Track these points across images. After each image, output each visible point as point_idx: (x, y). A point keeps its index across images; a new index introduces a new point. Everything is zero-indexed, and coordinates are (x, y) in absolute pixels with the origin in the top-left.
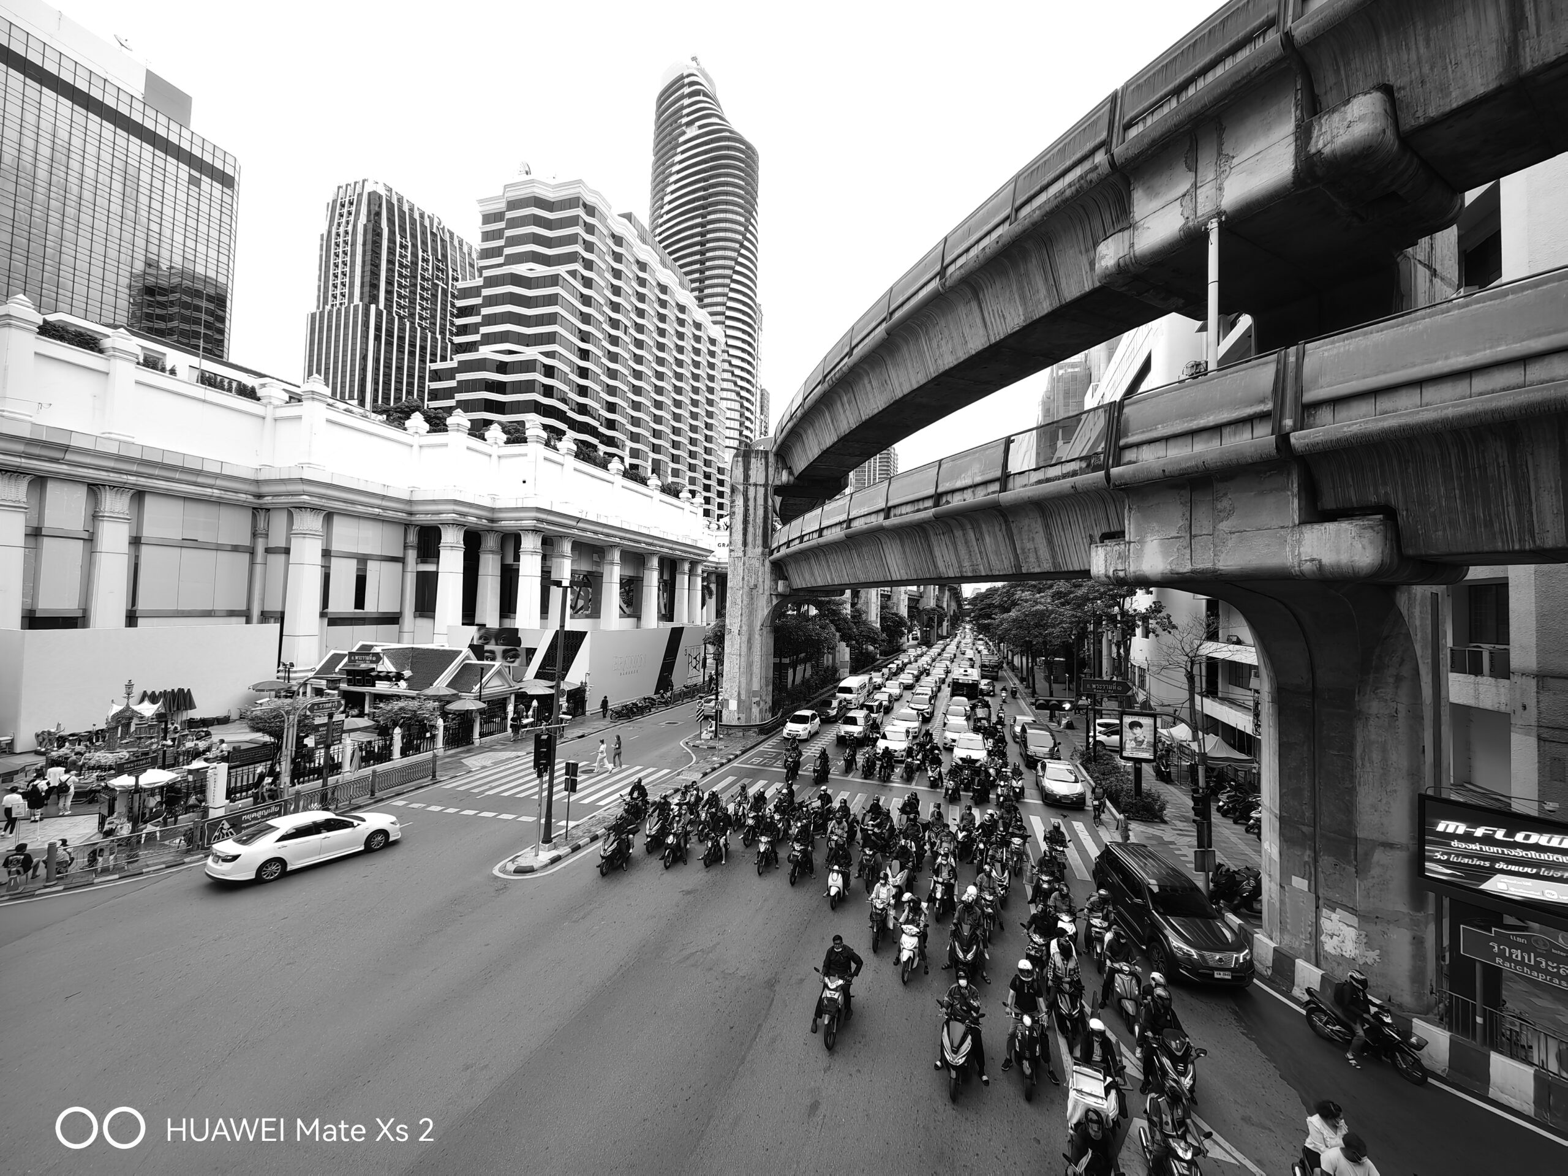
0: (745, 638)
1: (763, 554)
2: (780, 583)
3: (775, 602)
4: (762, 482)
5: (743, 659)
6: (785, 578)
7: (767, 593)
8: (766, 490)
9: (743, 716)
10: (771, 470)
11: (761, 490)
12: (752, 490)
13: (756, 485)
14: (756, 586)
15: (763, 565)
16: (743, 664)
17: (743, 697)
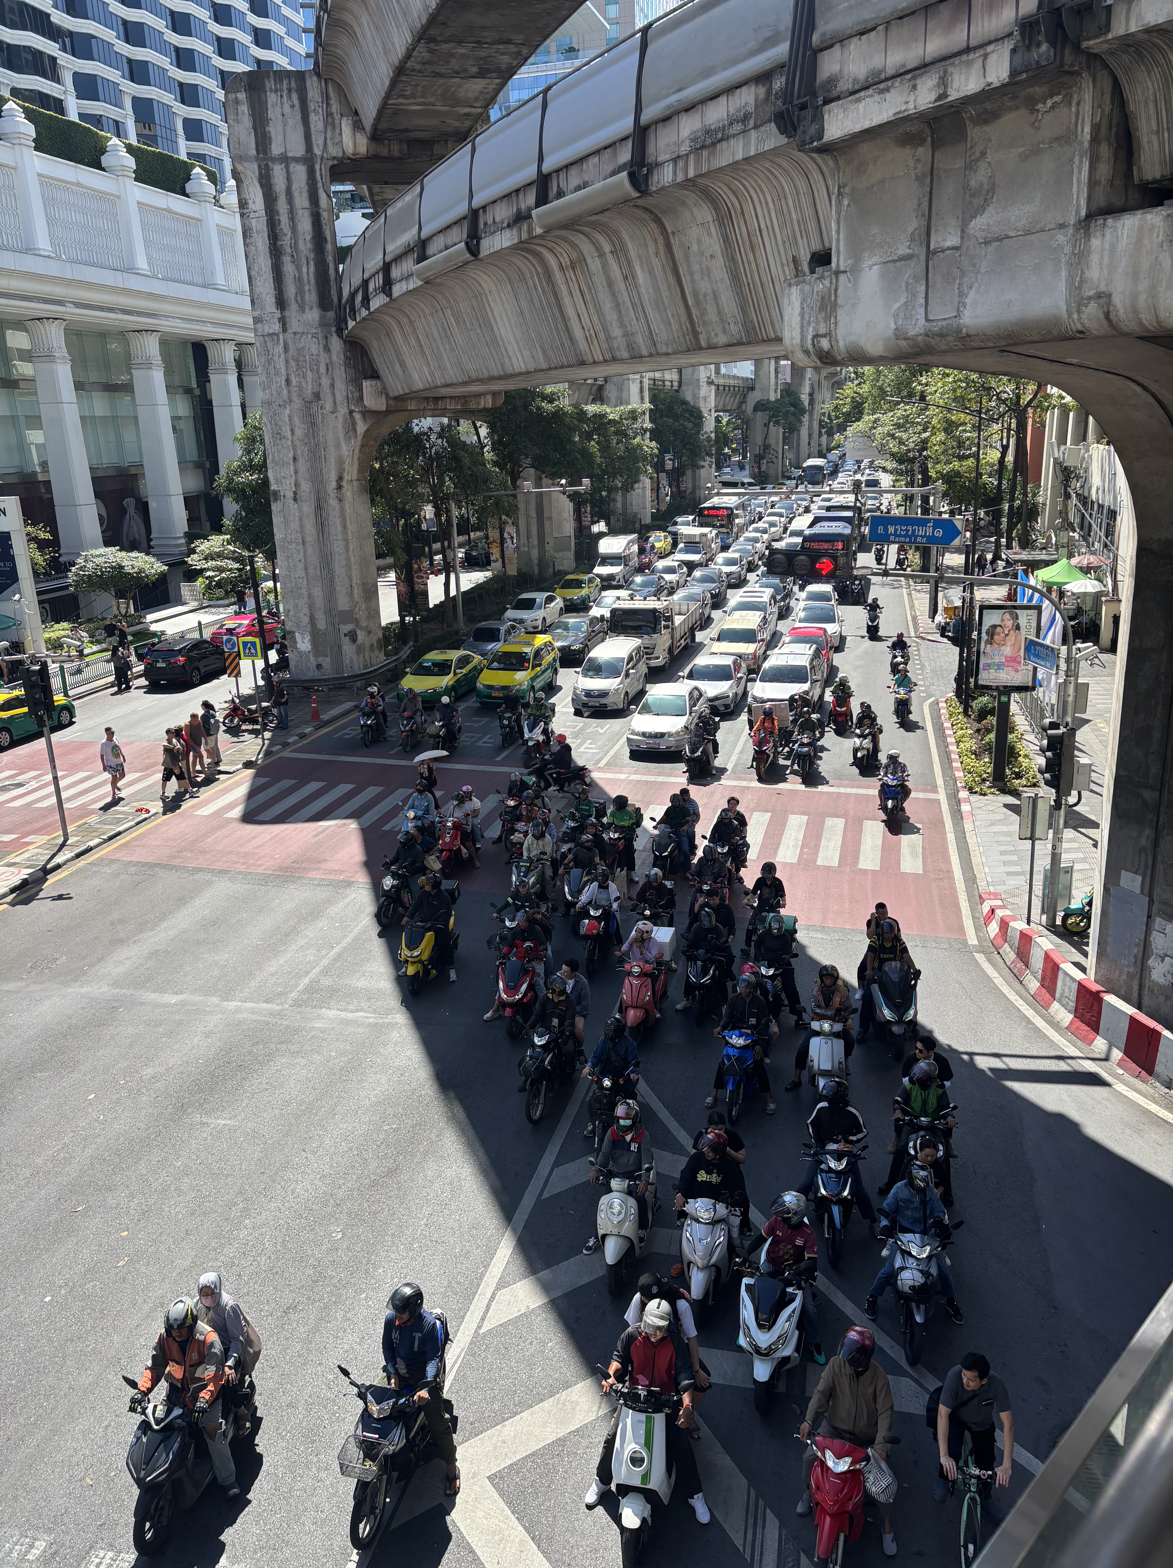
0: (308, 508)
1: (323, 324)
2: (367, 384)
3: (361, 427)
4: (297, 149)
5: (310, 550)
6: (375, 375)
7: (343, 410)
8: (311, 172)
9: (326, 662)
10: (317, 121)
11: (300, 172)
12: (278, 173)
13: (285, 159)
14: (317, 396)
15: (327, 349)
16: (314, 560)
17: (321, 625)
